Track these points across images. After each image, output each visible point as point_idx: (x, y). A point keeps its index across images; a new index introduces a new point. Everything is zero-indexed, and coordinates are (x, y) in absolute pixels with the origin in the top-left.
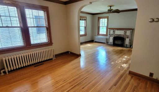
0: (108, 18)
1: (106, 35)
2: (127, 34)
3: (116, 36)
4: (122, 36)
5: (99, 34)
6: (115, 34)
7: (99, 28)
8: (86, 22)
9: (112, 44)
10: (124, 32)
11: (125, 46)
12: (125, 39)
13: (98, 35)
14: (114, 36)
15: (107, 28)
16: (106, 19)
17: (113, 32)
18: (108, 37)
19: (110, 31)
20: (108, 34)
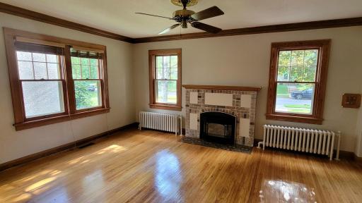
0: (179, 53)
1: (178, 107)
2: (242, 105)
3: (207, 110)
4: (228, 111)
5: (154, 103)
6: (206, 106)
7: (153, 84)
8: (105, 64)
9: (198, 136)
10: (234, 97)
11: (240, 142)
12: (238, 122)
13: (151, 107)
14: (201, 112)
15: (180, 86)
16: (175, 59)
17: (199, 97)
18: (183, 113)
19: (188, 93)
20: (184, 104)
